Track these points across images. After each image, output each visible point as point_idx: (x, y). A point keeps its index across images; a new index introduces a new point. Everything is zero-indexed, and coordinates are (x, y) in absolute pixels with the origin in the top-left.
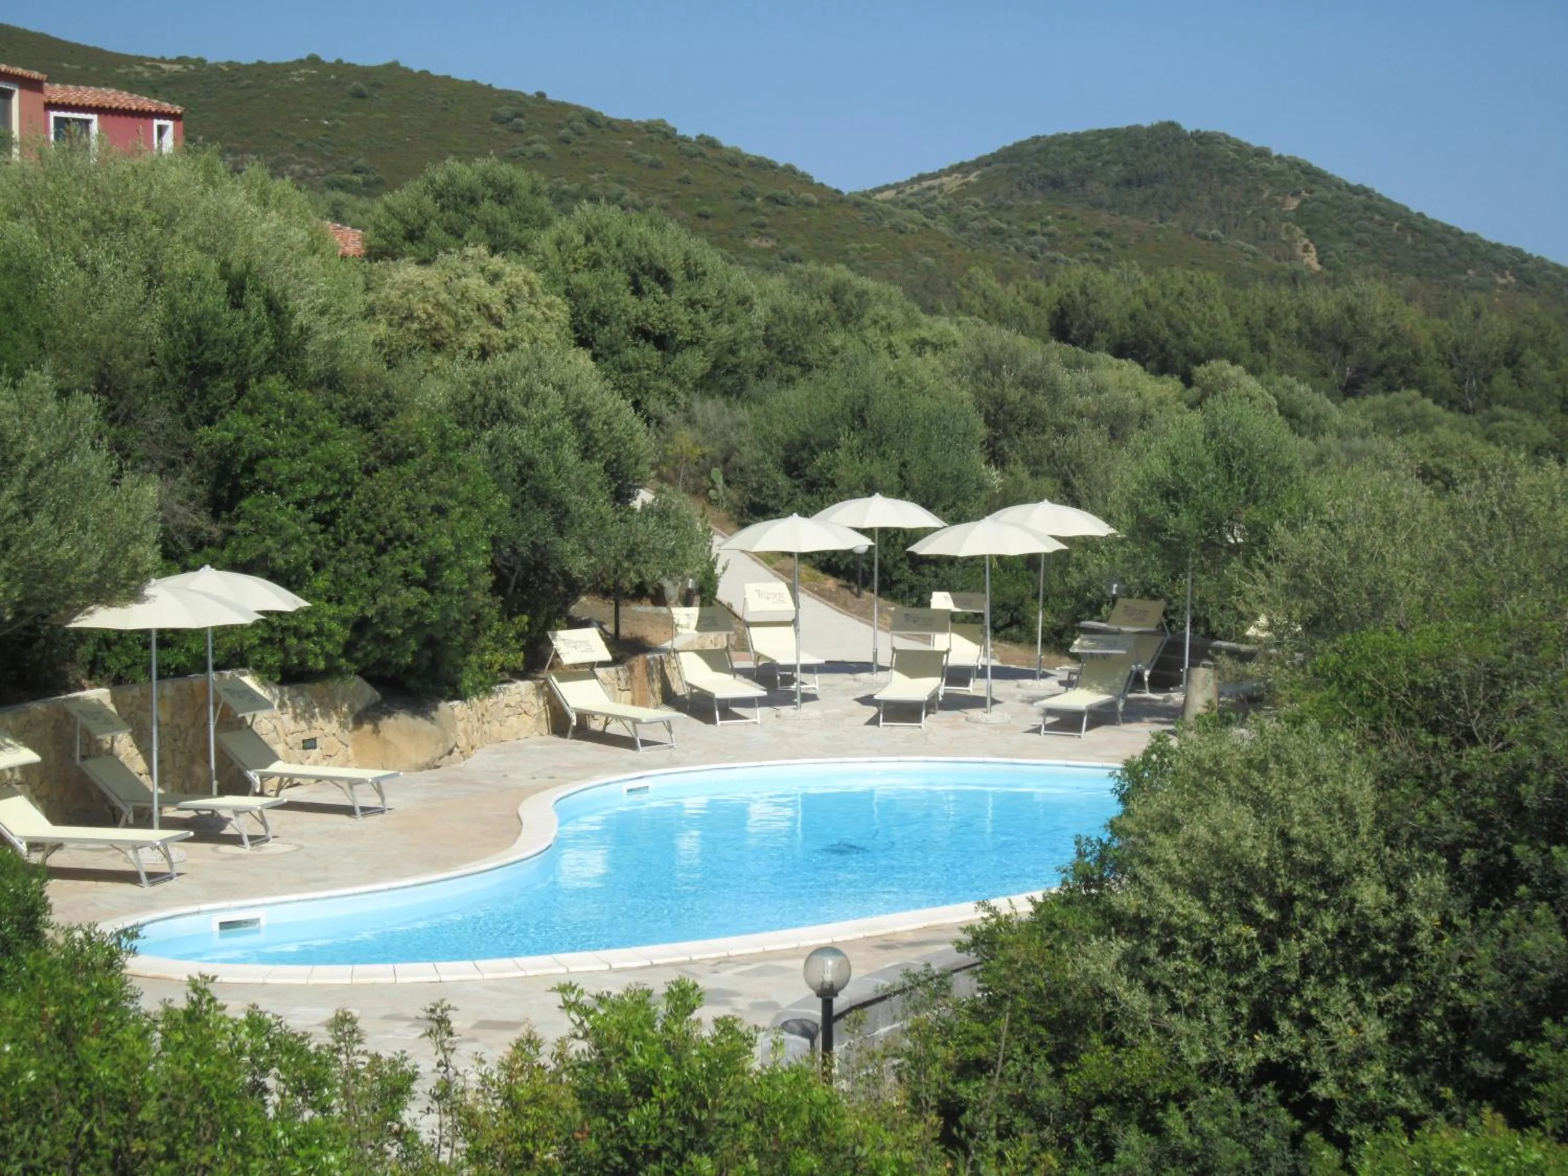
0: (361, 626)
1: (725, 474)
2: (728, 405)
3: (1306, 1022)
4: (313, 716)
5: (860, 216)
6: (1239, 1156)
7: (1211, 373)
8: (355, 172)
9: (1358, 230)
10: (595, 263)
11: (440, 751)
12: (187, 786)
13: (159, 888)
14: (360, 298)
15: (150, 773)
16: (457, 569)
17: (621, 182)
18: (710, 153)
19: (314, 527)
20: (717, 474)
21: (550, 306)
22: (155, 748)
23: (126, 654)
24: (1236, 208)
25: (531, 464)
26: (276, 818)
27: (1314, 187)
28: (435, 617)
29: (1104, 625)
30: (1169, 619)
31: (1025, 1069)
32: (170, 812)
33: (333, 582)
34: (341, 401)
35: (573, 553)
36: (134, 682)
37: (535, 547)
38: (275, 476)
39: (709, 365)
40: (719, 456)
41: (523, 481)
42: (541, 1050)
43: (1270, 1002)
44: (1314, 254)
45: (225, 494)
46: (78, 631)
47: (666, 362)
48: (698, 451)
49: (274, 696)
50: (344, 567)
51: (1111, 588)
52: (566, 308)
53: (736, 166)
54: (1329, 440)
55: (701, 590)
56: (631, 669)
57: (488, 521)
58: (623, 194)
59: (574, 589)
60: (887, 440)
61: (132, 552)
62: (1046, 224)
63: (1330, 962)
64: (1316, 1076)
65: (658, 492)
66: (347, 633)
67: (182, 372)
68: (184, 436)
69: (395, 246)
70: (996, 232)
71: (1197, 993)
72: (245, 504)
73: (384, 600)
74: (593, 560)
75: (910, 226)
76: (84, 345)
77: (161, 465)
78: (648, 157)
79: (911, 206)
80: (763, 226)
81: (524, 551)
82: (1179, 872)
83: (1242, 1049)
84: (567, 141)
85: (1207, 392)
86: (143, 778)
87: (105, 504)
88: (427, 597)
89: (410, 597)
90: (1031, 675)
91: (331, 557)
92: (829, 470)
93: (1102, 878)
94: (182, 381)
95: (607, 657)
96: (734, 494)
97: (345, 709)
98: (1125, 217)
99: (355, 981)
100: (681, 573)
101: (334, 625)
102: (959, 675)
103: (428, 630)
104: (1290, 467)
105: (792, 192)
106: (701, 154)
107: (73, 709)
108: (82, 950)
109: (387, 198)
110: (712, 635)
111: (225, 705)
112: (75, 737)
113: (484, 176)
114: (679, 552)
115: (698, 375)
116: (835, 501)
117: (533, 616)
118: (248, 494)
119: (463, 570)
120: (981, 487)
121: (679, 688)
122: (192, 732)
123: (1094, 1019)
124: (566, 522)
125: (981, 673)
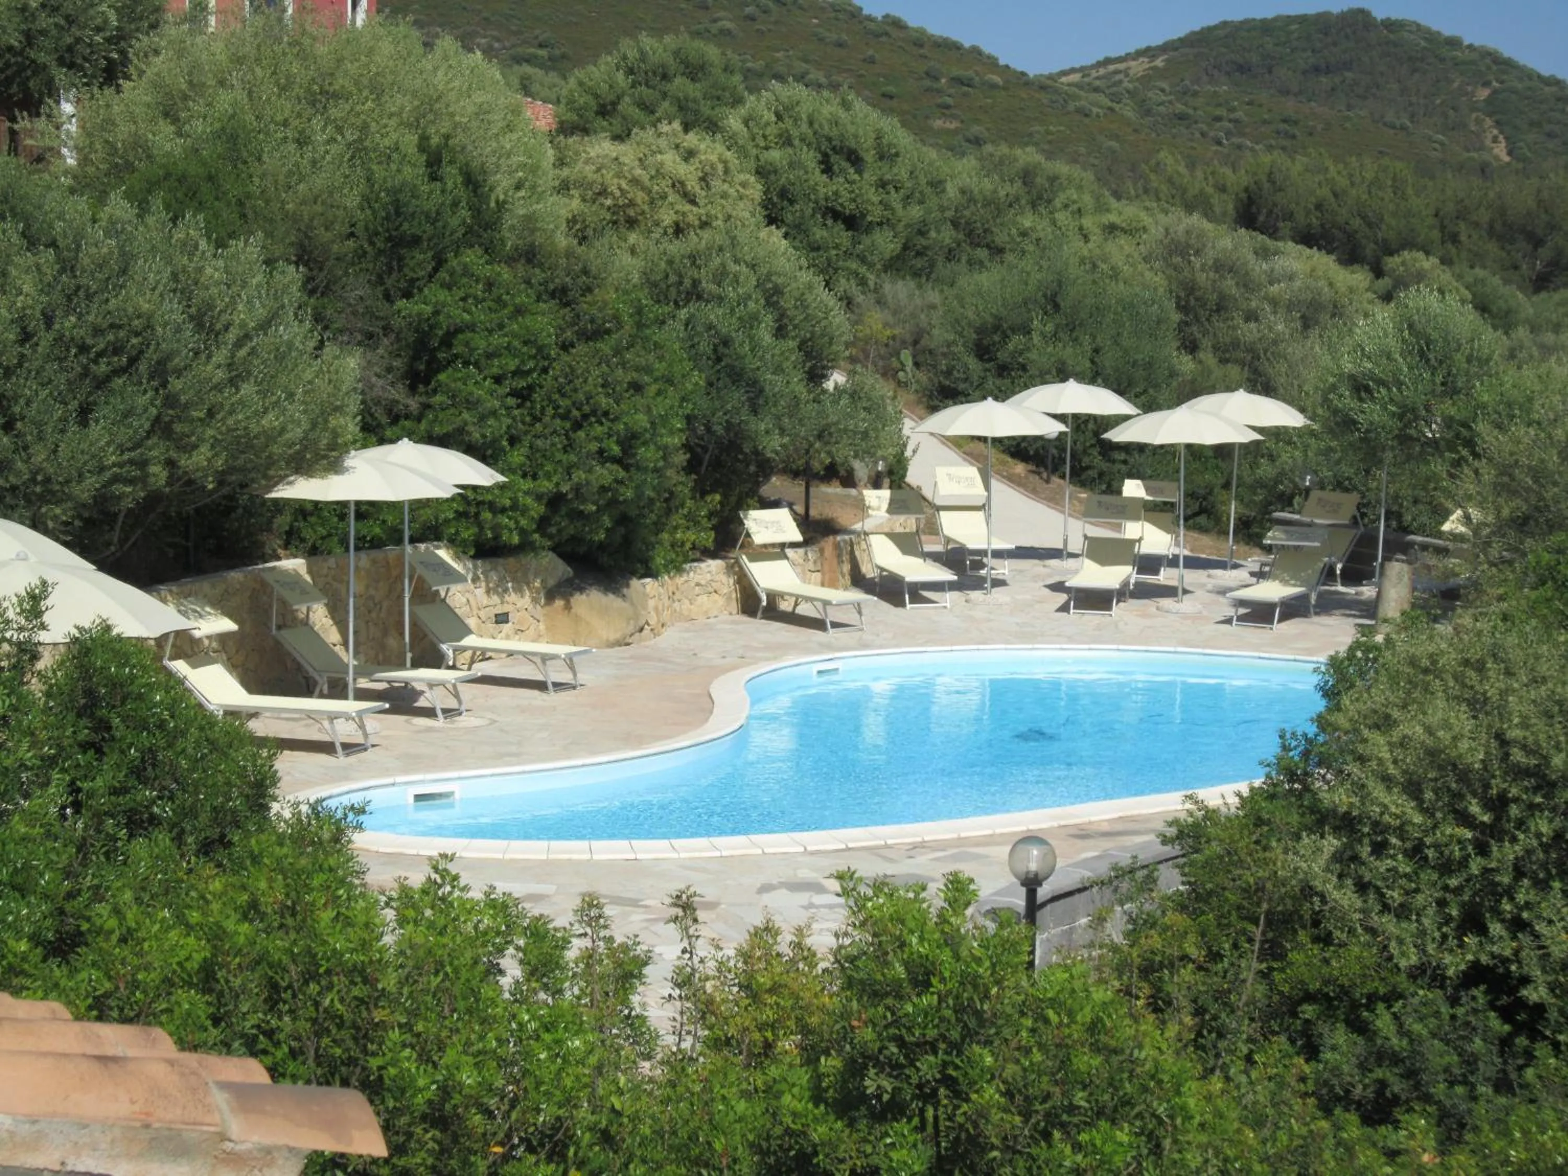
0: (555, 501)
1: (914, 357)
2: (920, 287)
3: (1517, 925)
4: (506, 590)
5: (1044, 98)
6: (1447, 1059)
7: (1403, 263)
8: (541, 46)
9: (1549, 122)
10: (786, 141)
11: (631, 628)
12: (381, 657)
13: (353, 759)
14: (552, 173)
15: (345, 644)
16: (652, 447)
17: (806, 61)
18: (895, 33)
19: (511, 401)
20: (906, 356)
21: (744, 185)
22: (351, 619)
23: (323, 525)
24: (1425, 97)
25: (726, 342)
26: (467, 691)
27: (1505, 77)
28: (630, 494)
29: (1296, 517)
30: (1363, 510)
31: (1232, 964)
32: (363, 683)
33: (528, 457)
34: (538, 275)
35: (767, 432)
36: (329, 553)
37: (729, 426)
38: (472, 350)
39: (899, 246)
40: (909, 338)
41: (719, 360)
42: (779, 939)
43: (1481, 904)
44: (1503, 145)
45: (422, 367)
46: (276, 501)
47: (855, 242)
48: (888, 332)
49: (468, 570)
50: (539, 443)
51: (1304, 480)
52: (760, 187)
53: (921, 46)
54: (1522, 333)
55: (890, 472)
56: (822, 551)
57: (683, 399)
58: (807, 73)
59: (765, 469)
60: (1081, 325)
61: (333, 422)
62: (1232, 110)
63: (1544, 866)
64: (1525, 980)
65: (851, 373)
66: (542, 509)
67: (381, 245)
68: (383, 309)
69: (587, 122)
70: (1182, 117)
71: (1407, 893)
72: (442, 377)
73: (579, 476)
74: (786, 440)
75: (1095, 110)
76: (286, 216)
77: (359, 337)
78: (834, 37)
79: (1096, 90)
80: (948, 107)
81: (719, 430)
82: (1392, 770)
83: (1451, 951)
84: (752, 19)
85: (1401, 283)
86: (339, 650)
87: (308, 375)
88: (622, 474)
89: (605, 474)
90: (1222, 565)
91: (526, 433)
92: (1021, 354)
93: (1306, 774)
94: (380, 252)
95: (798, 537)
96: (923, 377)
97: (537, 584)
98: (1313, 104)
99: (551, 857)
100: (873, 455)
101: (529, 500)
102: (1149, 564)
103: (622, 507)
104: (1488, 360)
105: (977, 74)
106: (887, 34)
107: (269, 578)
108: (309, 824)
109: (579, 73)
110: (902, 518)
111: (420, 577)
112: (271, 606)
113: (676, 53)
114: (872, 434)
115: (887, 256)
116: (1026, 387)
117: (725, 496)
118: (445, 368)
119: (659, 448)
120: (1173, 374)
121: (868, 571)
122: (385, 604)
123: (1301, 917)
124: (761, 402)
125: (1173, 562)
